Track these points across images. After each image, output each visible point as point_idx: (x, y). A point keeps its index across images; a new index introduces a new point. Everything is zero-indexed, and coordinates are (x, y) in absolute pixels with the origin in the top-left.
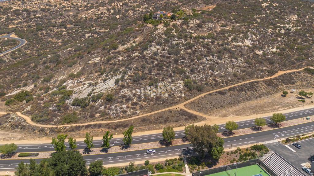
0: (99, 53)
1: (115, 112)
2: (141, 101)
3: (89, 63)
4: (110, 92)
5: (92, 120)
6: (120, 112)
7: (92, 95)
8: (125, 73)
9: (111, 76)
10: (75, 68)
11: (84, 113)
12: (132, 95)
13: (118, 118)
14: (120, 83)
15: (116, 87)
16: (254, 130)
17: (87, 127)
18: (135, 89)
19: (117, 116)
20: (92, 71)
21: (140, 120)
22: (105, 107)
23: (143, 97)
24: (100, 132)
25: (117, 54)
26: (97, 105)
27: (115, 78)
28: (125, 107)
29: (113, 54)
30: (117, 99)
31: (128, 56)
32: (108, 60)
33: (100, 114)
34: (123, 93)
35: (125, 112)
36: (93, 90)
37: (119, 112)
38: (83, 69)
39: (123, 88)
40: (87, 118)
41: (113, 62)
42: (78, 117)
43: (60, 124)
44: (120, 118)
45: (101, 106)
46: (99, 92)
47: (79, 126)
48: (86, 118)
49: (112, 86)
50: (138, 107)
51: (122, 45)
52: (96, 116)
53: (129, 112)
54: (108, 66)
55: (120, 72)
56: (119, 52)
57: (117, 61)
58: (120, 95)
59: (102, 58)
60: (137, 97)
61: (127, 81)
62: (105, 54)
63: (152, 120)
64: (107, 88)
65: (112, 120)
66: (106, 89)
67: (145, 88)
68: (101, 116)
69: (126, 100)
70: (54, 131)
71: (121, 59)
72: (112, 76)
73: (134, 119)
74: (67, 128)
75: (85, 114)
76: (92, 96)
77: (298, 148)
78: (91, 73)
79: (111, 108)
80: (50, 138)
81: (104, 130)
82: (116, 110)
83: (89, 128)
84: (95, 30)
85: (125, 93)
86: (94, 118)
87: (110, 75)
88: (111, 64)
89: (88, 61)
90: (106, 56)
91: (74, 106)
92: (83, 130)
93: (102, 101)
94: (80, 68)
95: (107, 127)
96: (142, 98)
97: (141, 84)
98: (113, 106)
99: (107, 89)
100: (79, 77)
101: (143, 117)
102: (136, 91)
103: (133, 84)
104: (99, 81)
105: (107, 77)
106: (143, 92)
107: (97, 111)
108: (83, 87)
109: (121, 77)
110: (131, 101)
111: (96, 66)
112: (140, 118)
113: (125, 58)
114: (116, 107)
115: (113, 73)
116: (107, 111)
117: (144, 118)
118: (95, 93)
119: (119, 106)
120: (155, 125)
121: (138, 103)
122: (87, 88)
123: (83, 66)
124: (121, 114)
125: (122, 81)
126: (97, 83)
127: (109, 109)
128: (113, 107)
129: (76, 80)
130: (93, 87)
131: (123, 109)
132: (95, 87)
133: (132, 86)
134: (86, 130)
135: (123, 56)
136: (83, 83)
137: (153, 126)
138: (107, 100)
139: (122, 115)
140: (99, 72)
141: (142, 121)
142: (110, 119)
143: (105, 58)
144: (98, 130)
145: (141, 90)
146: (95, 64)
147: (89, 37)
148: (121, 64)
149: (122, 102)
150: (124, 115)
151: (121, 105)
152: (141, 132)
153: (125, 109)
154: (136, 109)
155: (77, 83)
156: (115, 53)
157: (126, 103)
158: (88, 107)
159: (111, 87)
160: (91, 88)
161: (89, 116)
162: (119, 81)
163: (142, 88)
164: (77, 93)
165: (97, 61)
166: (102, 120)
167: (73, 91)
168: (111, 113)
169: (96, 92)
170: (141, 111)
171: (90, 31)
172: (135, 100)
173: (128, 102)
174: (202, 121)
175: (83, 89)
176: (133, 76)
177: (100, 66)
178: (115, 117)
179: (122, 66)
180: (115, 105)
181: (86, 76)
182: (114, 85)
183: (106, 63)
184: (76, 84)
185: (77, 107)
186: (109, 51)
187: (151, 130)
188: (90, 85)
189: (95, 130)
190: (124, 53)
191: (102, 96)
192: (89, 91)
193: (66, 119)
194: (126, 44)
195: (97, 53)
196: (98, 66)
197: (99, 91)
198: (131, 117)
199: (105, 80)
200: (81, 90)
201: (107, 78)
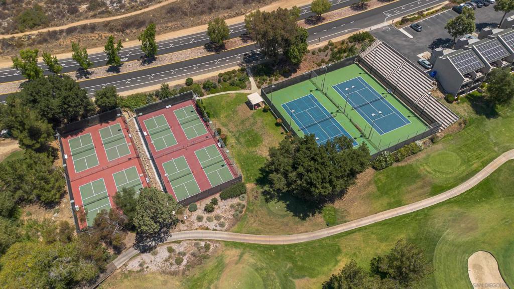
5: (76, 19)
11: (55, 6)
13: (123, 11)
16: (355, 10)
17: (70, 31)
19: (121, 8)
21: (164, 11)
24: (97, 39)
33: (87, 5)
40: (64, 16)
42: (47, 14)
43: (17, 31)
44: (128, 11)
47: (55, 32)
48: (62, 14)
52: (81, 10)
63: (187, 9)
65: (113, 16)
68: (89, 9)
70: (10, 45)
73: (153, 10)
74: (33, 37)
75: (58, 7)
77: (417, 31)
80: (8, 58)
81: (103, 35)
83: (73, 34)
86: (78, 13)
92: (65, 38)
95: (108, 28)
101: (168, 4)
112: (163, 7)
117: (171, 6)
120: (193, 17)
134: (69, 37)
137: (190, 20)
141: (168, 12)
142: (109, 13)
144: (92, 35)
150: (133, 3)
152: (170, 32)
161: (68, 12)
166: (94, 16)
168: (108, 2)
174: (273, 3)
178: (118, 9)
187: (188, 27)
189: (86, 35)
193: (24, 21)
198: (147, 7)
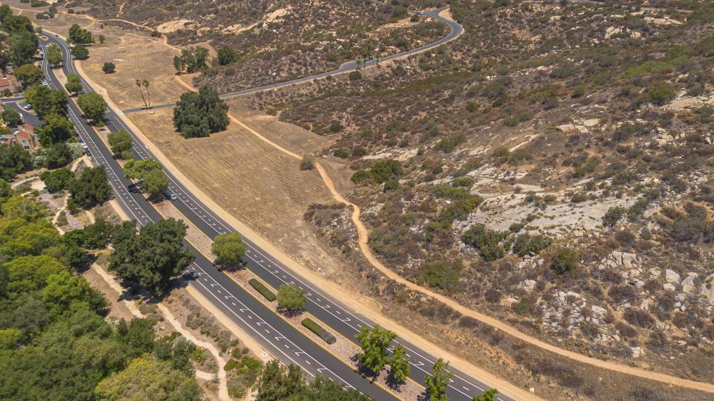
0: (604, 102)
1: (559, 315)
2: (668, 317)
3: (558, 130)
4: (576, 241)
5: (488, 310)
6: (575, 324)
7: (523, 231)
8: (653, 196)
9: (602, 191)
10: (520, 133)
11: (479, 275)
12: (641, 283)
13: (560, 340)
14: (623, 224)
15: (601, 233)
17: (468, 323)
18: (662, 267)
19: (560, 334)
20: (556, 156)
21: (628, 387)
22: (540, 287)
23: (679, 307)
24: (491, 358)
25: (656, 123)
26: (521, 267)
27: (612, 203)
28: (599, 315)
29: (643, 117)
30: (585, 275)
31: (695, 140)
32: (619, 136)
33: (516, 301)
34: (614, 265)
35: (592, 331)
36: (530, 218)
37: (572, 321)
38: (537, 143)
39: (622, 245)
40: (477, 296)
41: (632, 144)
42: (461, 280)
43: (414, 279)
44: (567, 346)
45: (529, 277)
46: (545, 231)
47: (450, 310)
48: (477, 293)
49: (590, 226)
50: (644, 335)
51: (688, 94)
52: (502, 303)
53: (605, 338)
54: (609, 154)
55: (638, 190)
56: (670, 114)
57: (647, 144)
58: (601, 267)
59: (603, 123)
60: (657, 298)
61: (650, 226)
62: (619, 112)
64: (573, 227)
65: (540, 339)
66: (568, 227)
67: (702, 278)
68: (515, 308)
69: (613, 293)
71: (662, 142)
72: (606, 194)
73: (610, 371)
74: (423, 299)
75: (481, 280)
76: (520, 233)
78: (551, 163)
79: (554, 299)
81: (503, 357)
82: (567, 313)
83: (467, 329)
84: (642, 17)
85: (622, 267)
86: (495, 304)
87: (601, 187)
88: (622, 151)
89: (561, 123)
90: (618, 120)
91: (466, 243)
92: (454, 327)
93: (541, 262)
94: (533, 137)
95: (517, 353)
96: (677, 310)
97: (694, 256)
98: (562, 294)
99: (570, 228)
100: (515, 164)
101: (646, 380)
102: (663, 274)
103: (663, 242)
104: (560, 195)
105: (589, 189)
106: (688, 287)
107: (512, 287)
108: (509, 200)
109: (634, 206)
110: (631, 301)
111: (576, 144)
112: (634, 378)
113: (680, 141)
114: (571, 300)
115: (614, 183)
116: (539, 300)
117: (648, 387)
118: (532, 228)
119: (582, 303)
121: (652, 321)
122: (518, 207)
123: (542, 134)
124: (575, 332)
125: (632, 219)
126: (550, 200)
127: (548, 298)
128: (562, 299)
129: (504, 170)
130: (535, 210)
131: (588, 319)
132: (539, 211)
133: (659, 251)
134: (459, 330)
135: (673, 134)
136: (515, 186)
138: (553, 267)
139: (578, 336)
140: (575, 165)
141: (635, 394)
142: (535, 330)
143: (614, 127)
144: (489, 348)
145: (683, 278)
146: (575, 138)
147: (614, 36)
148: (655, 162)
149: (597, 293)
150: (585, 340)
151: (590, 303)
153: (595, 321)
154: (635, 338)
155: (503, 181)
156: (655, 116)
157: (608, 301)
158: (496, 264)
159: (587, 229)
160: (529, 210)
161: (486, 295)
162: (619, 218)
163: (693, 275)
164: (488, 209)
165: (586, 131)
166: (513, 323)
167: (483, 201)
168: (547, 315)
169: (537, 228)
170: (648, 355)
171: (625, 18)
172: (645, 305)
173: (617, 301)
175: (509, 204)
176: (678, 214)
177: (588, 147)
178: (554, 334)
179: (657, 167)
180: (570, 293)
181: (533, 166)
182: (600, 223)
183: (606, 144)
184: (497, 183)
185: (472, 249)
186: (638, 105)
188: (531, 198)
189: (481, 343)
190: (683, 124)
191: (545, 246)
192: (518, 217)
193: (430, 274)
194: (708, 92)
195: (598, 103)
196: (579, 146)
197: (545, 228)
198: (605, 360)
199: (576, 200)
200: (501, 207)
201: (588, 193)
